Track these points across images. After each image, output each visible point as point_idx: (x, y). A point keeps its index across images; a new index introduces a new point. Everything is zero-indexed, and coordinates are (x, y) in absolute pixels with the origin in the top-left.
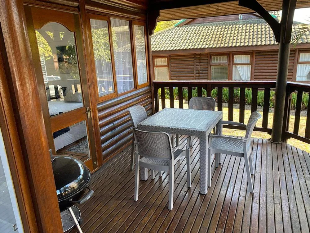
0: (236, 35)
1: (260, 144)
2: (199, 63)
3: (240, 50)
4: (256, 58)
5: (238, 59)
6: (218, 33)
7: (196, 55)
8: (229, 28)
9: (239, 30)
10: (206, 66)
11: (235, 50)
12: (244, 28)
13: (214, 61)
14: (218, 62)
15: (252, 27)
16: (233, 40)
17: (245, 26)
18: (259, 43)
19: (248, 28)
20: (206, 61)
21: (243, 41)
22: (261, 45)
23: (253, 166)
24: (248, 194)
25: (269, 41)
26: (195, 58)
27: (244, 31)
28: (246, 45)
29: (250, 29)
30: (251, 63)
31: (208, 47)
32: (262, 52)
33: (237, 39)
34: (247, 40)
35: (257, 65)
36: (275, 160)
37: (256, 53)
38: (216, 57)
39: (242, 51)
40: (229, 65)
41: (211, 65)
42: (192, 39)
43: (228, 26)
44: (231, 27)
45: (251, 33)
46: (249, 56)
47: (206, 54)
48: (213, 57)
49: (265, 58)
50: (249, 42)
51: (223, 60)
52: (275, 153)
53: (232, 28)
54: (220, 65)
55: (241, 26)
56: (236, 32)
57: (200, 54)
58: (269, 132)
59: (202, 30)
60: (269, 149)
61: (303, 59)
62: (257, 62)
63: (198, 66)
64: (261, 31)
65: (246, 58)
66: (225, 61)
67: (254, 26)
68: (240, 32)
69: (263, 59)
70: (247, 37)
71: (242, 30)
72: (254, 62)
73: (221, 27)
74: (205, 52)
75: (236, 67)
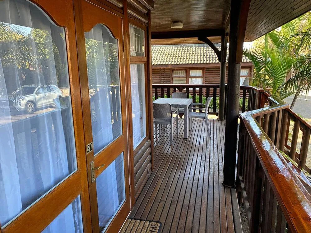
0: (191, 55)
1: (212, 121)
2: (164, 75)
3: (194, 66)
4: (206, 73)
5: (193, 73)
6: (177, 53)
7: (161, 69)
8: (185, 49)
9: (193, 51)
10: (169, 78)
11: (191, 66)
12: (197, 50)
13: (175, 74)
14: (178, 75)
15: (203, 49)
16: (189, 58)
17: (197, 48)
18: (208, 62)
19: (199, 50)
20: (169, 74)
21: (196, 59)
22: (209, 63)
23: (210, 131)
24: (208, 138)
25: (215, 60)
26: (160, 71)
27: (196, 52)
28: (199, 63)
29: (201, 51)
30: (203, 77)
31: (171, 64)
32: (212, 68)
33: (192, 58)
34: (199, 59)
35: (207, 78)
36: (221, 127)
37: (206, 68)
38: (176, 71)
39: (196, 67)
40: (186, 78)
41: (173, 78)
42: (157, 57)
43: (184, 48)
44: (186, 48)
45: (202, 54)
46: (201, 71)
47: (169, 69)
48: (174, 72)
49: (212, 72)
50: (201, 60)
51: (182, 74)
52: (220, 124)
53: (188, 49)
54: (179, 78)
55: (194, 48)
56: (191, 52)
57: (164, 69)
58: (217, 114)
59: (165, 50)
60: (217, 123)
61: (243, 74)
62: (207, 76)
63: (162, 78)
64: (209, 53)
65: (199, 73)
66: (183, 74)
67: (204, 49)
68: (194, 52)
69: (211, 74)
70: (199, 57)
71: (195, 51)
72: (205, 76)
73: (179, 48)
74: (169, 67)
75: (192, 79)
